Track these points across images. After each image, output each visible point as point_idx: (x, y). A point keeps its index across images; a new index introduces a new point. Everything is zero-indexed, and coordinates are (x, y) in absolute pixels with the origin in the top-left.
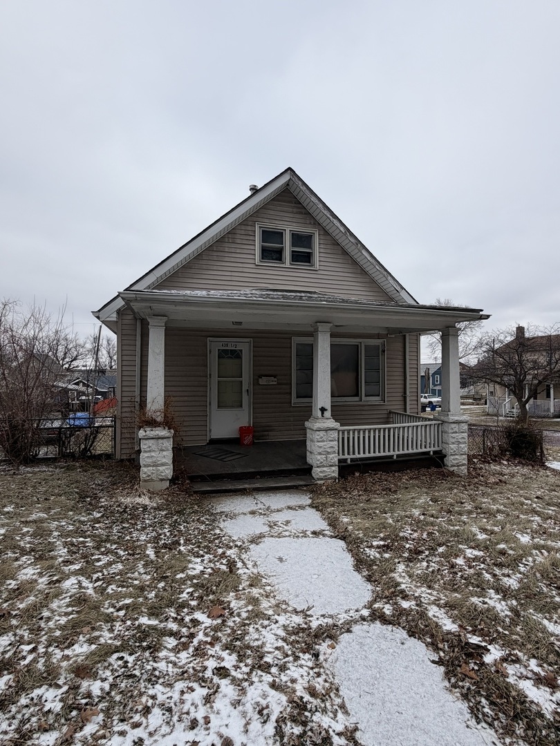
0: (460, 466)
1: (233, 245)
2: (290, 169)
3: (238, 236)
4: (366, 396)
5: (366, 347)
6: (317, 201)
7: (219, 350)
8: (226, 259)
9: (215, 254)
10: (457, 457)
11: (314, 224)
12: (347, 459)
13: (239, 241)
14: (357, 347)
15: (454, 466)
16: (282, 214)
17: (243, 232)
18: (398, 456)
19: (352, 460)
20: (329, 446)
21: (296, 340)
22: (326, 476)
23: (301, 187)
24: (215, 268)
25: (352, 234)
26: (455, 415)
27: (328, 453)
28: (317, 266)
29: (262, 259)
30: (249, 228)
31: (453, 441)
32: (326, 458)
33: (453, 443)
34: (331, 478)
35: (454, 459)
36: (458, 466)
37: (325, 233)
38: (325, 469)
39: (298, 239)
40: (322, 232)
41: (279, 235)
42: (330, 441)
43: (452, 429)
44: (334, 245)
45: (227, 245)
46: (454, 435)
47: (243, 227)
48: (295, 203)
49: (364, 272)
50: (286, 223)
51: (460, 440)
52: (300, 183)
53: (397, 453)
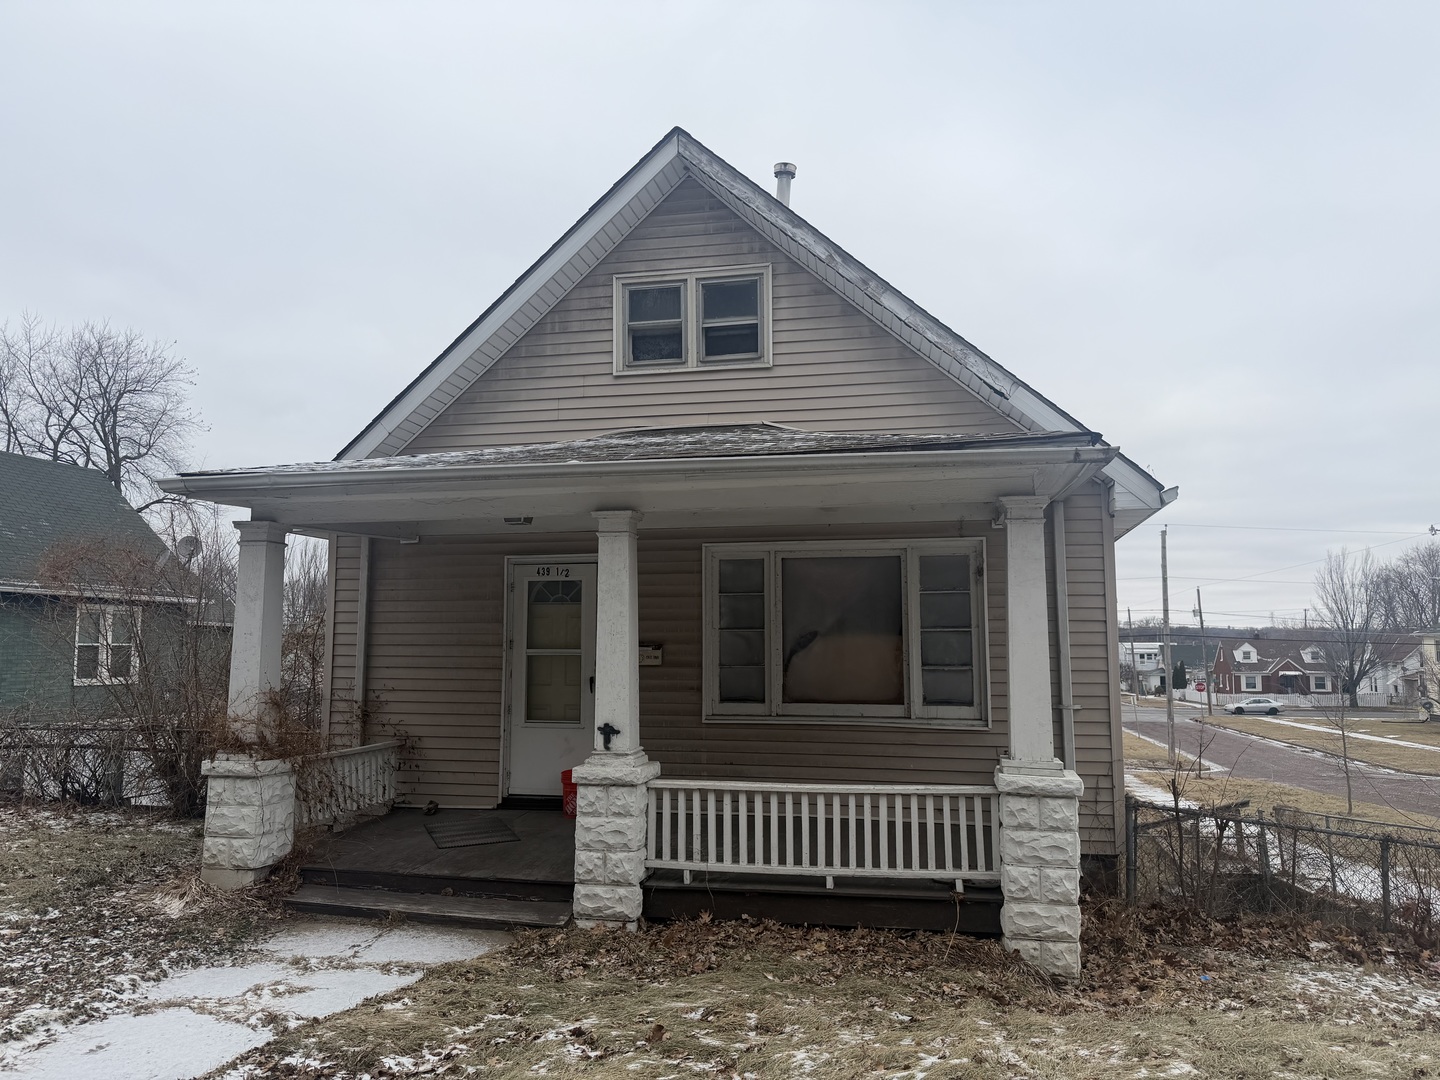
0: (1048, 939)
1: (563, 339)
2: (677, 131)
3: (575, 315)
4: (927, 701)
5: (926, 563)
6: (750, 194)
7: (531, 584)
8: (548, 372)
9: (524, 363)
10: (1035, 908)
11: (762, 250)
12: (681, 872)
13: (575, 327)
14: (896, 563)
15: (1025, 937)
16: (677, 242)
17: (586, 304)
18: (838, 880)
19: (697, 875)
20: (609, 828)
21: (715, 554)
22: (598, 909)
23: (707, 169)
24: (524, 396)
25: (848, 258)
26: (1031, 770)
27: (610, 848)
28: (769, 359)
29: (636, 358)
30: (600, 292)
31: (1019, 853)
32: (605, 860)
33: (1019, 862)
34: (615, 918)
35: (1021, 914)
36: (1039, 939)
37: (793, 266)
38: (599, 890)
39: (718, 297)
40: (783, 268)
41: (671, 296)
42: (618, 815)
43: (1012, 814)
44: (817, 293)
45: (549, 339)
46: (1023, 835)
47: (586, 293)
48: (711, 209)
49: (908, 354)
50: (687, 263)
51: (1042, 854)
52: (704, 158)
53: (838, 870)
